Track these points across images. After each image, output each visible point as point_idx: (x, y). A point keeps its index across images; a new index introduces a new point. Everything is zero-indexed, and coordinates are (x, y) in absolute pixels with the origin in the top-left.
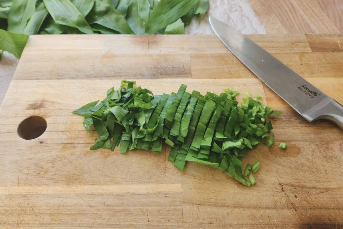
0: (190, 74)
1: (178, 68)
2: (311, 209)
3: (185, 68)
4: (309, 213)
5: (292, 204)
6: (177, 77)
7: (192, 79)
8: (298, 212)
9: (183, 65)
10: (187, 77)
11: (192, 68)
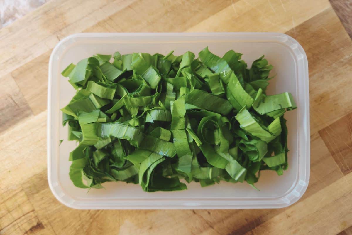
0: (28, 108)
1: (8, 107)
2: (227, 218)
3: (17, 102)
4: (226, 223)
5: (207, 222)
6: (15, 123)
7: (35, 115)
8: (216, 227)
9: (12, 98)
10: (27, 116)
11: (26, 97)
